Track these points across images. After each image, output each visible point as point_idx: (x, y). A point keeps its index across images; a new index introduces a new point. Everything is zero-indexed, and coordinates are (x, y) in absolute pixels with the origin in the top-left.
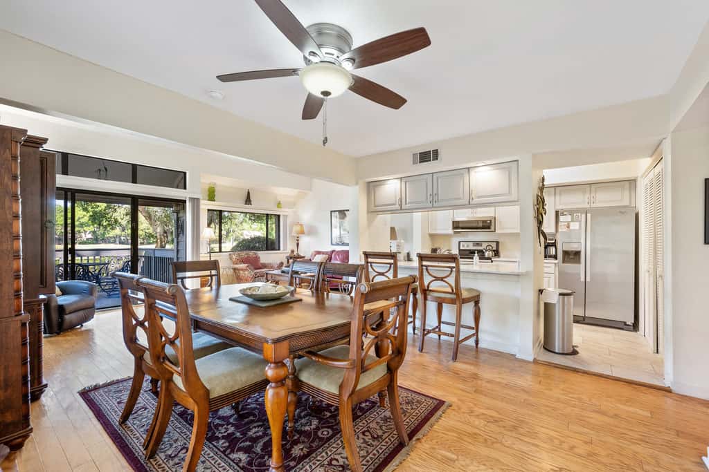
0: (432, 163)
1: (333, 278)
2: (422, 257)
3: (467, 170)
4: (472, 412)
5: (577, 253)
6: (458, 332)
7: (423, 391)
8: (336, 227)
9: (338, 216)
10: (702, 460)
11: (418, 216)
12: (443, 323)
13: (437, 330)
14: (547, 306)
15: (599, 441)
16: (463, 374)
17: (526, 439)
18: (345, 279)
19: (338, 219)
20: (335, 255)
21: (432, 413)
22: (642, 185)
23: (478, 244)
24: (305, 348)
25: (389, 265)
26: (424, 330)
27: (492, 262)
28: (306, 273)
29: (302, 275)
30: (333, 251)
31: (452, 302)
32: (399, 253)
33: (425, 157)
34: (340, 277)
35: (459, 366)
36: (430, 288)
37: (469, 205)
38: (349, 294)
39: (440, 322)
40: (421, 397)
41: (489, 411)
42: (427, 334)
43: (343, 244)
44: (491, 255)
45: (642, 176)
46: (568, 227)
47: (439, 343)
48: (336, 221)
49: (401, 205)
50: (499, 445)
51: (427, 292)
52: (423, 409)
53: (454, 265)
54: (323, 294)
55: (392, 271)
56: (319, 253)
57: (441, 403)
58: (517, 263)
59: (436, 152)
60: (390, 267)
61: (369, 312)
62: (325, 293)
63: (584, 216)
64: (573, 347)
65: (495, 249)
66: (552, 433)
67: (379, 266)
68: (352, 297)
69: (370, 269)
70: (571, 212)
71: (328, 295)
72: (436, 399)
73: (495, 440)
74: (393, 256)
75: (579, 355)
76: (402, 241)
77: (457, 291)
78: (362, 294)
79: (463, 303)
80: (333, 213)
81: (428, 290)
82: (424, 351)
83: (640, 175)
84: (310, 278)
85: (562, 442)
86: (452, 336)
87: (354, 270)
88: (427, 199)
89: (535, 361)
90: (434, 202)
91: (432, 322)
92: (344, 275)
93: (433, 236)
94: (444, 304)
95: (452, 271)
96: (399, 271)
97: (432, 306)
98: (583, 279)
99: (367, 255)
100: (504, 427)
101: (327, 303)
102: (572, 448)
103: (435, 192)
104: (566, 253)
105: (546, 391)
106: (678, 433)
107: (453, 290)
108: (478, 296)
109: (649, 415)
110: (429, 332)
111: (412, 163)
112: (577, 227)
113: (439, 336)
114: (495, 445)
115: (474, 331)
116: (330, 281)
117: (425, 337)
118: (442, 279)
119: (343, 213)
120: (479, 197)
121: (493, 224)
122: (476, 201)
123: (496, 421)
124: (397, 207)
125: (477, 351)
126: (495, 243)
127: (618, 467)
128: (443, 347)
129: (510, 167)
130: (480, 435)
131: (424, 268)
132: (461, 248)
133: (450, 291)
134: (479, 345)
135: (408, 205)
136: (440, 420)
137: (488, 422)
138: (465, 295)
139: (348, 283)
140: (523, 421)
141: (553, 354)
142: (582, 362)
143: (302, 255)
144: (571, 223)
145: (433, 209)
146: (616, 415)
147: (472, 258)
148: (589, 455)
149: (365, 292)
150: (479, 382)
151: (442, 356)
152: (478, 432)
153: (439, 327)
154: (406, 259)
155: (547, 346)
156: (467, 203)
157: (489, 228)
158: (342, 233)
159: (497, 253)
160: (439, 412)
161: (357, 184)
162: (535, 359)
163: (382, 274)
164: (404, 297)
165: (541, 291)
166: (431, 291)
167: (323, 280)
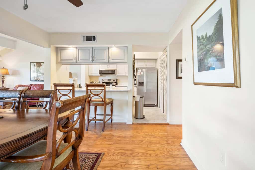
0: (92, 42)
1: (32, 99)
2: (87, 86)
3: (108, 48)
4: (114, 154)
5: (143, 83)
6: (105, 118)
7: (91, 151)
8: (34, 72)
9: (36, 65)
10: (180, 144)
11: (83, 67)
12: (97, 115)
13: (94, 119)
14: (136, 102)
15: (157, 148)
16: (107, 137)
17: (136, 158)
18: (40, 99)
19: (35, 67)
20: (34, 86)
21: (96, 162)
22: (159, 61)
23: (109, 80)
24: (5, 156)
25: (70, 90)
26: (89, 120)
27: (115, 87)
28: (10, 98)
29: (6, 100)
30: (32, 85)
31: (102, 105)
32: (75, 84)
33: (89, 39)
34: (37, 98)
35: (105, 133)
36: (92, 100)
37: (109, 63)
38: (44, 108)
39: (96, 115)
40: (89, 155)
41: (121, 150)
42: (90, 121)
43: (39, 81)
44: (114, 85)
45: (159, 58)
46: (140, 74)
47: (95, 124)
48: (34, 68)
49: (76, 60)
50: (127, 165)
51: (90, 102)
52: (91, 161)
53: (103, 88)
54: (24, 111)
55: (71, 93)
56: (21, 86)
57: (100, 154)
58: (127, 87)
59: (94, 38)
60: (70, 91)
61: (62, 119)
62: (25, 110)
63: (145, 70)
64: (144, 115)
65: (116, 82)
66: (144, 151)
67: (64, 91)
68: (46, 110)
69: (58, 93)
70: (141, 68)
71: (27, 111)
72: (98, 153)
73: (125, 164)
74: (72, 85)
75: (145, 118)
76: (76, 78)
77: (104, 100)
78: (57, 108)
79: (107, 105)
80: (31, 63)
81: (91, 101)
82: (88, 130)
83: (158, 58)
84: (12, 101)
85: (147, 154)
86: (102, 120)
87: (48, 94)
88: (89, 59)
89: (133, 124)
90: (93, 60)
91: (92, 115)
92: (41, 97)
93: (90, 77)
94: (97, 106)
95: (102, 91)
96: (75, 93)
97: (92, 108)
98: (144, 92)
99: (56, 85)
100: (127, 156)
101: (27, 116)
102: (150, 155)
103: (93, 56)
104: (139, 83)
105: (139, 135)
106: (174, 137)
107: (102, 100)
108: (112, 101)
109: (166, 134)
110: (91, 120)
111: (82, 41)
112: (143, 74)
113: (95, 121)
114: (126, 166)
115: (110, 116)
116: (29, 102)
117: (89, 123)
118: (97, 95)
119: (39, 64)
120: (113, 60)
121: (115, 71)
122: (111, 61)
123: (124, 154)
124: (74, 61)
125: (112, 124)
126: (116, 80)
127: (163, 156)
128: (97, 126)
129: (125, 49)
130: (119, 164)
131: (89, 90)
132: (103, 82)
133: (101, 100)
134: (113, 122)
135: (79, 61)
136: (100, 164)
137: (121, 156)
138: (108, 101)
139: (43, 102)
140: (133, 150)
141: (138, 120)
142: (147, 120)
143: (7, 87)
144: (141, 72)
145: (92, 63)
146: (159, 137)
147: (109, 86)
148: (156, 155)
149: (59, 107)
150: (115, 138)
151: (97, 131)
152: (117, 162)
153: (95, 117)
154: (79, 87)
155: (136, 117)
156: (108, 62)
157: (114, 73)
158: (38, 75)
159: (117, 83)
160: (100, 159)
161: (49, 47)
162: (133, 123)
163: (66, 95)
164: (83, 106)
165: (134, 97)
166: (92, 101)
167: (24, 101)
